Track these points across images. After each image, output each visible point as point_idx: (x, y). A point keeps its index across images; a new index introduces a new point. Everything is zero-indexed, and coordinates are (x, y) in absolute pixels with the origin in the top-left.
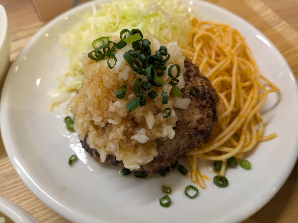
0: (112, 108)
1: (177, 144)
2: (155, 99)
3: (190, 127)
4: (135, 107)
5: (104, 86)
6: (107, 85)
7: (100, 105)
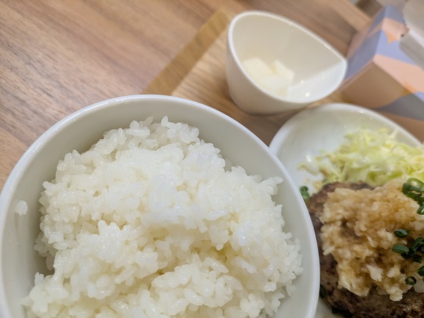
1: (378, 306)
2: (415, 263)
3: (402, 307)
4: (398, 252)
5: (393, 214)
6: (397, 216)
7: (375, 222)
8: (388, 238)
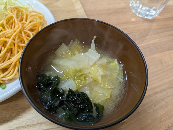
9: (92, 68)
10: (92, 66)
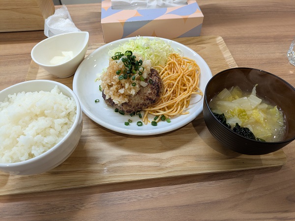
0: (114, 78)
2: (131, 78)
4: (122, 79)
6: (115, 69)
7: (110, 76)
8: (116, 77)
9: (254, 111)
10: (253, 109)
